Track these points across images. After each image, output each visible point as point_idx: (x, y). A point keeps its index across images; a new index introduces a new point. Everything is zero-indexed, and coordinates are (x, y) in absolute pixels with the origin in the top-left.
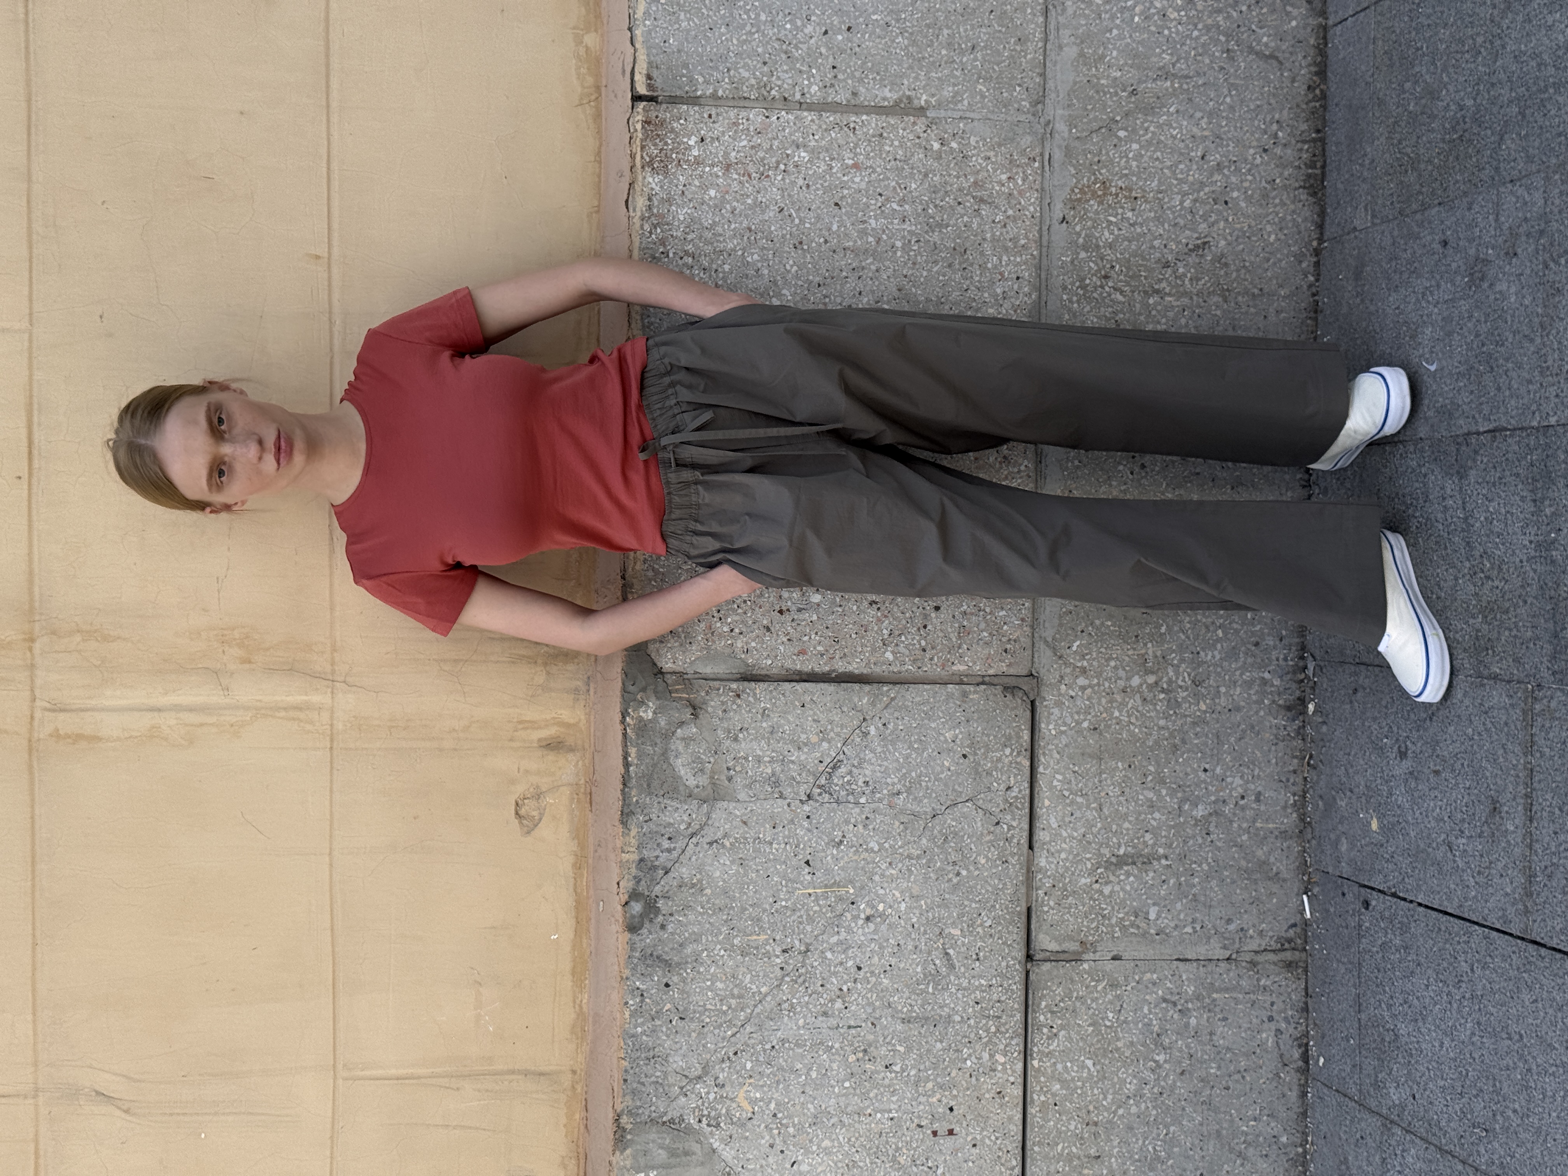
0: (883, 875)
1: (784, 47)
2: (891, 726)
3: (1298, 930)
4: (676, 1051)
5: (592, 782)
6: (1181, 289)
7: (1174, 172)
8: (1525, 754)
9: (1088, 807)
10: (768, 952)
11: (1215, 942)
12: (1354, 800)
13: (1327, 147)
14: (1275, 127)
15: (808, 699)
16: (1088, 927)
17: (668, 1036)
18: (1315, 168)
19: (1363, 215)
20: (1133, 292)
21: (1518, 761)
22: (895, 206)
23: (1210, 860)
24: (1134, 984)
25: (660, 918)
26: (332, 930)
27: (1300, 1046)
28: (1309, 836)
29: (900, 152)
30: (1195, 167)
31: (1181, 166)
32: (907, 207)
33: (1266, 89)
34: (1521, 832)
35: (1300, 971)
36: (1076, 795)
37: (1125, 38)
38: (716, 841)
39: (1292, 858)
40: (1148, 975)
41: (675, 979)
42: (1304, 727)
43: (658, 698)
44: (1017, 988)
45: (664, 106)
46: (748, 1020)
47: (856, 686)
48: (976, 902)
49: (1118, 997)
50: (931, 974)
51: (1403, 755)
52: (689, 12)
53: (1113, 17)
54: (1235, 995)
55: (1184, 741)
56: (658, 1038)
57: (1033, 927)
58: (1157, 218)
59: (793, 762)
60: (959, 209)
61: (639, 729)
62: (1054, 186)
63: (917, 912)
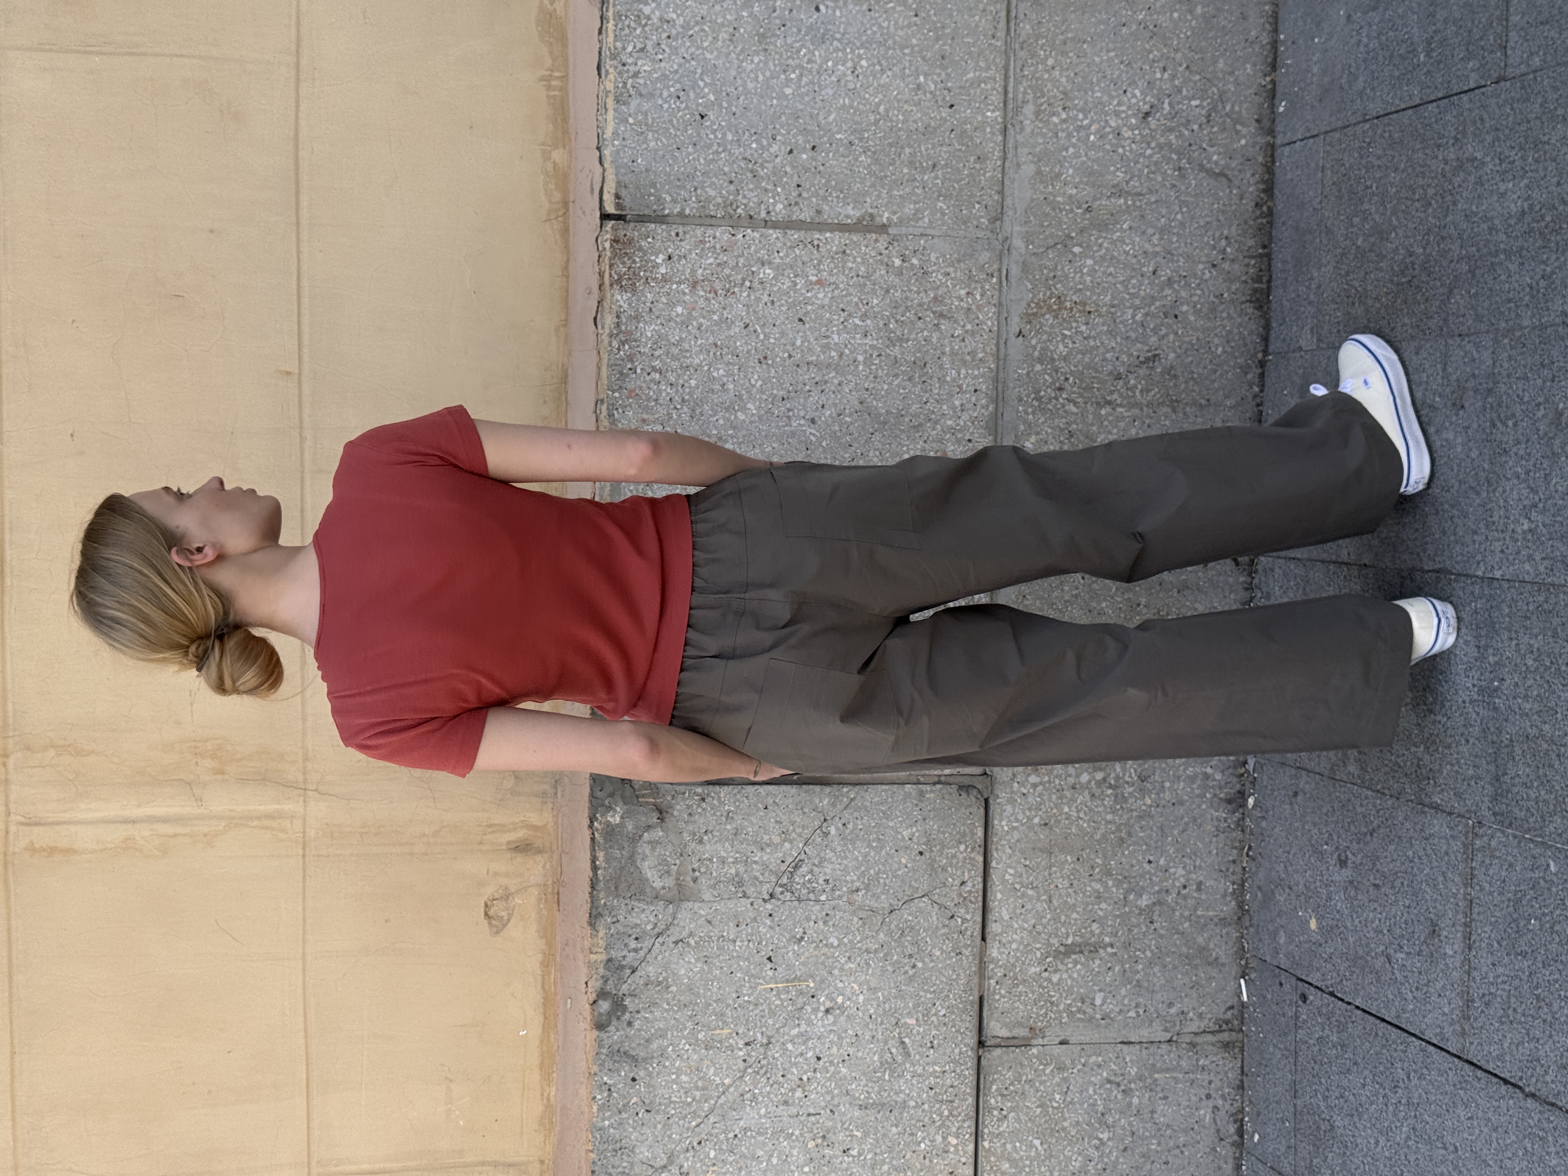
0: (842, 969)
1: (750, 166)
2: (850, 826)
3: (1235, 1011)
4: (642, 1142)
5: (559, 882)
6: (1132, 400)
7: (1126, 287)
8: (1465, 885)
9: (1038, 899)
10: (731, 1045)
11: (1157, 1026)
12: (1293, 897)
13: (1273, 263)
14: (1223, 243)
15: (770, 801)
16: (1037, 1014)
17: (634, 1128)
18: (1261, 282)
19: (1309, 336)
20: (1086, 403)
21: (1458, 890)
22: (857, 321)
23: (1153, 948)
24: (1080, 1067)
25: (627, 1016)
26: (306, 1031)
27: (1235, 1122)
28: (1247, 924)
29: (863, 269)
30: (1146, 282)
31: (1134, 281)
32: (869, 322)
33: (1216, 206)
34: (1459, 958)
35: (1236, 1050)
36: (1027, 888)
37: (1080, 157)
38: (681, 940)
39: (1231, 944)
40: (1094, 1058)
41: (642, 1073)
42: (1243, 819)
43: (625, 803)
44: (970, 1073)
45: (632, 224)
46: (711, 1111)
47: (817, 788)
48: (931, 993)
49: (1065, 1079)
50: (887, 1062)
51: (1343, 863)
52: (657, 131)
53: (1069, 136)
54: (1175, 1075)
55: (1129, 834)
56: (625, 1130)
57: (985, 1014)
58: (1110, 332)
59: (756, 862)
60: (920, 324)
61: (607, 833)
62: (1011, 301)
63: (875, 1004)
